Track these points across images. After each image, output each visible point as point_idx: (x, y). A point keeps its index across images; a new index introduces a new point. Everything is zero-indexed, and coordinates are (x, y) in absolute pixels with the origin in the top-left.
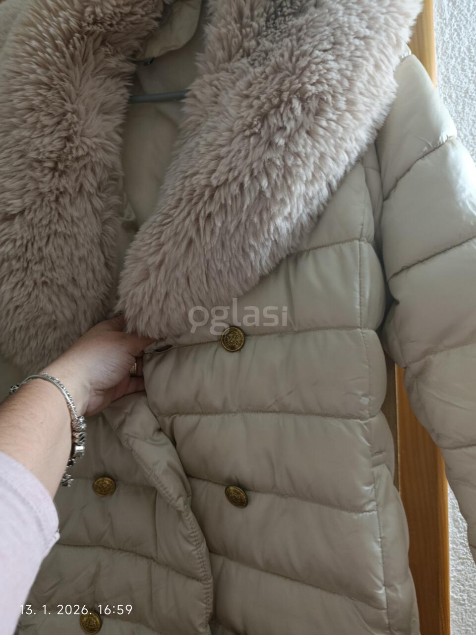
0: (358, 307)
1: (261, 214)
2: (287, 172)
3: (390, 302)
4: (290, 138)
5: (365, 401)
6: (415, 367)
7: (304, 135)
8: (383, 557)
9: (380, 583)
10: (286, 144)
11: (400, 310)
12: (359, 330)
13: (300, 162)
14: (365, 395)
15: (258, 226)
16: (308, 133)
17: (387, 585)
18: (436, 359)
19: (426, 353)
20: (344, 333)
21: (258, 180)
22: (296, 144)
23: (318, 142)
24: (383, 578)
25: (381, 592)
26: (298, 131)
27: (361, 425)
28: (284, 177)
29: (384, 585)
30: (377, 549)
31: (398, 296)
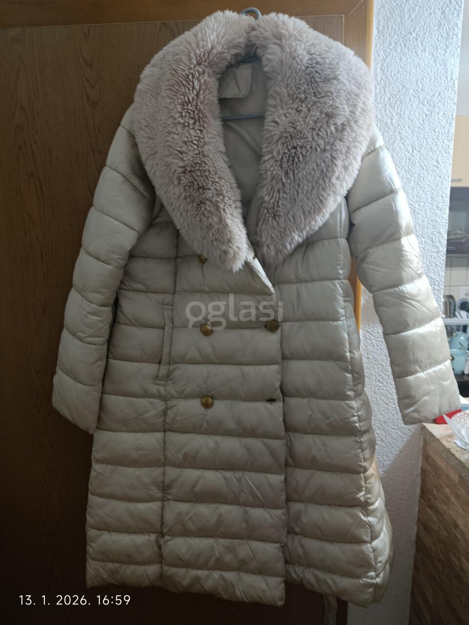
0: (339, 228)
1: (323, 179)
2: (333, 158)
3: (351, 225)
4: (333, 145)
5: (341, 272)
6: (361, 256)
7: (338, 141)
8: (349, 340)
9: (347, 350)
10: (331, 148)
11: (355, 228)
12: (339, 239)
13: (338, 152)
14: (341, 269)
15: (324, 185)
16: (340, 140)
17: (350, 352)
18: (371, 251)
19: (368, 248)
20: (332, 241)
21: (320, 165)
22: (336, 146)
23: (345, 142)
24: (348, 348)
25: (348, 354)
26: (335, 140)
27: (339, 283)
28: (332, 161)
29: (349, 352)
30: (346, 336)
31: (355, 222)
